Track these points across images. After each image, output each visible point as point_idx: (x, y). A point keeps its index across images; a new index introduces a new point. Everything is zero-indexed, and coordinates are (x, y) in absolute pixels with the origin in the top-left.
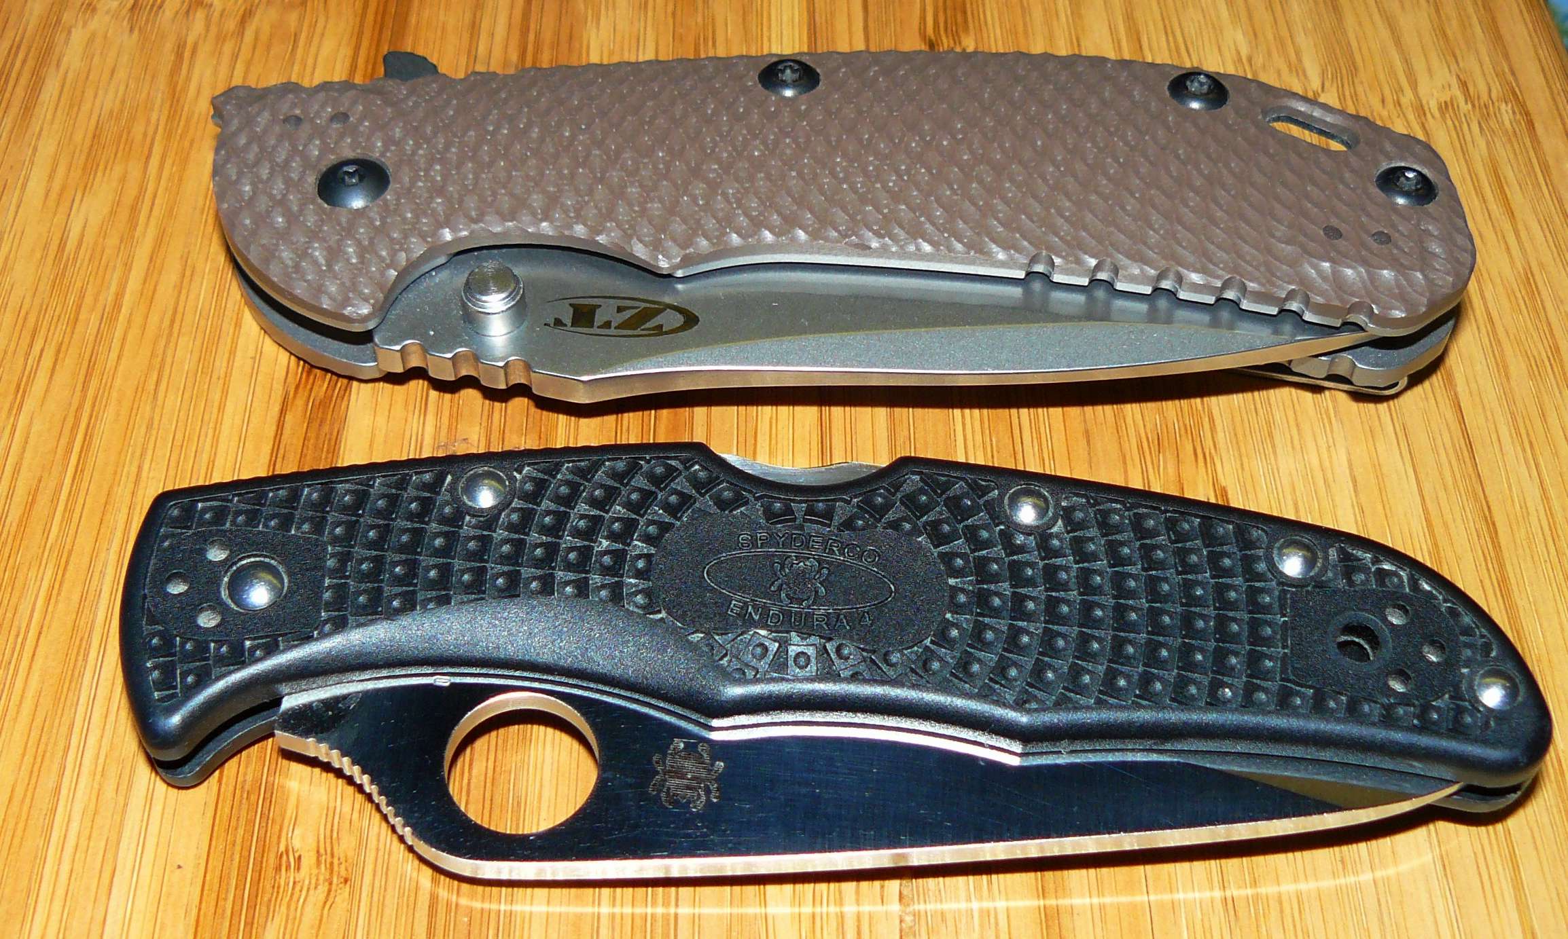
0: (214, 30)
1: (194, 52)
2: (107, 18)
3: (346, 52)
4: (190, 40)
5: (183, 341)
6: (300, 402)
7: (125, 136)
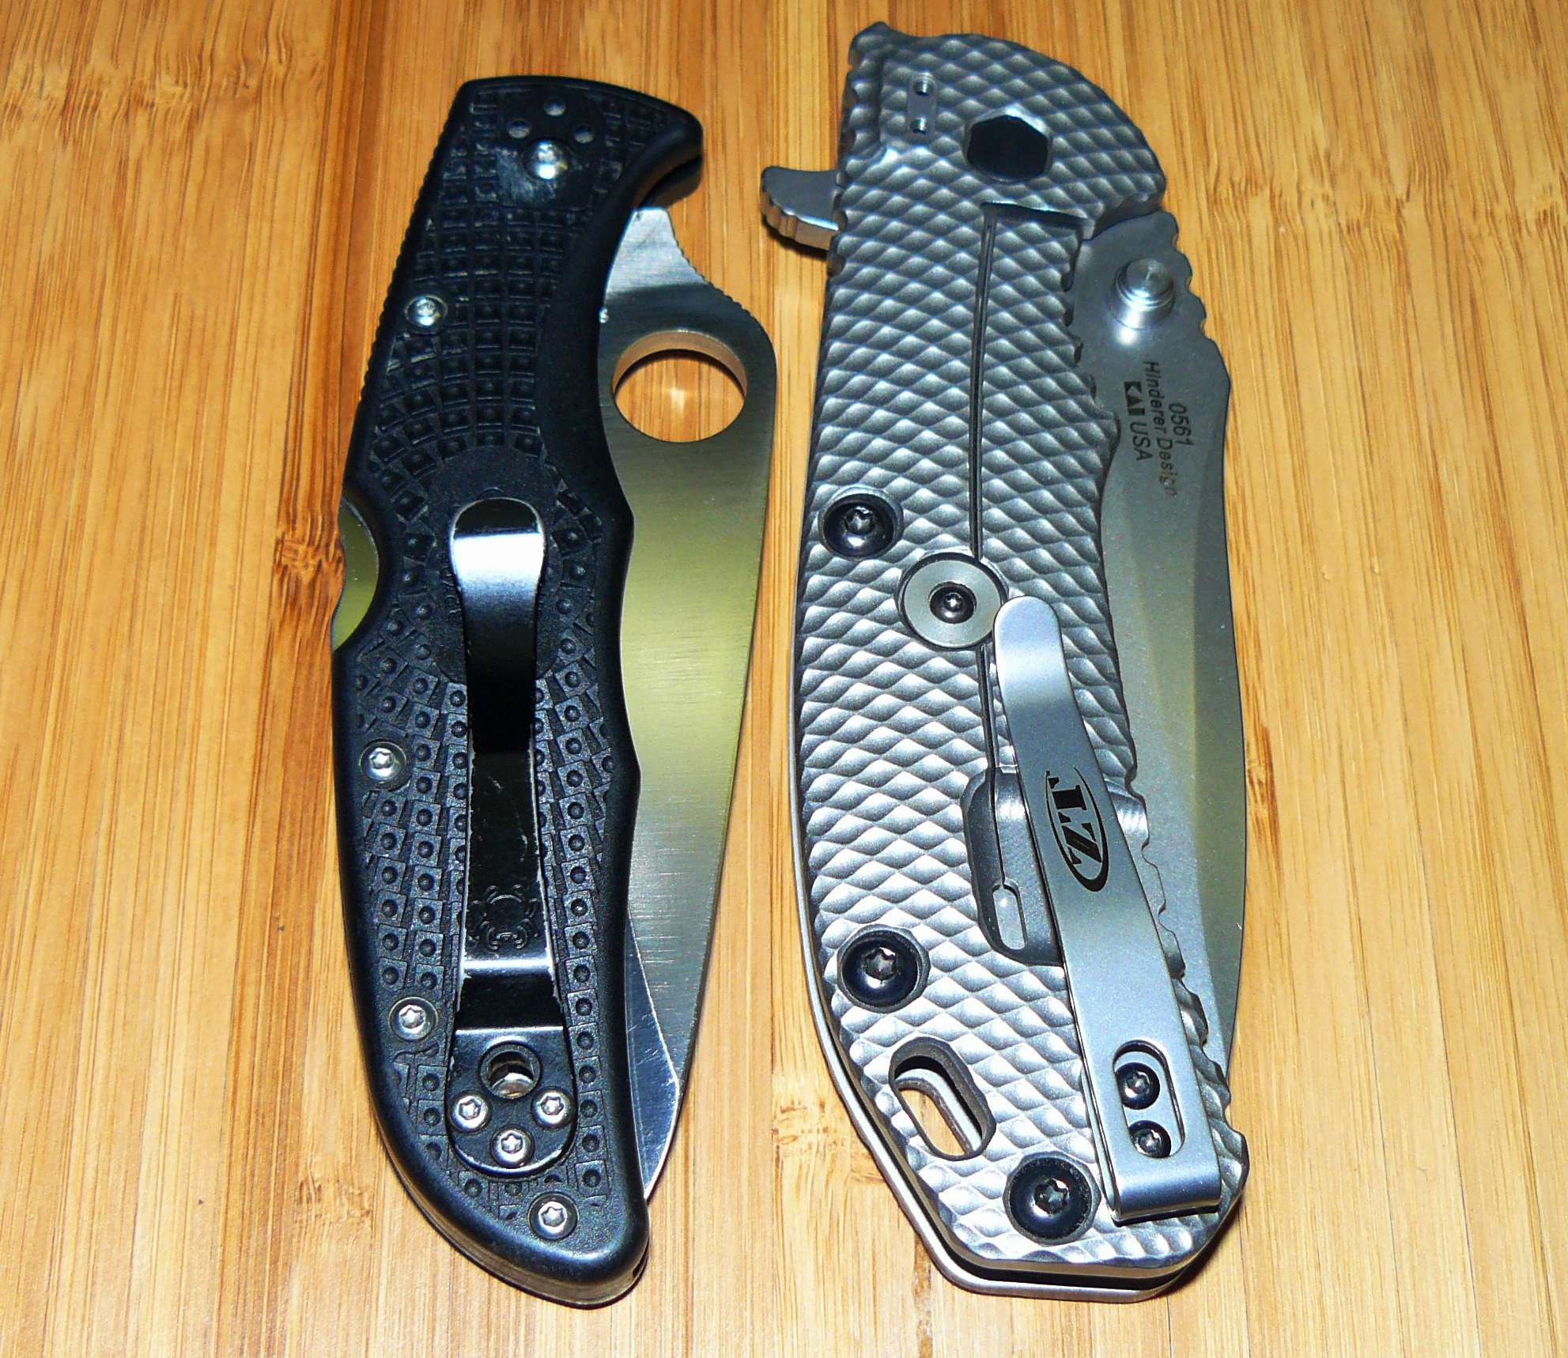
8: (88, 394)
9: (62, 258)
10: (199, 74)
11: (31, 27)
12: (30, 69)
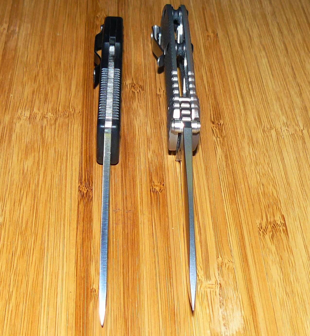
0: (49, 123)
1: (45, 128)
2: (24, 121)
3: (80, 128)
4: (44, 126)
5: (54, 191)
6: (82, 203)
7: (33, 147)
8: (38, 163)
9: (31, 141)
10: (56, 112)
11: (21, 105)
12: (22, 112)
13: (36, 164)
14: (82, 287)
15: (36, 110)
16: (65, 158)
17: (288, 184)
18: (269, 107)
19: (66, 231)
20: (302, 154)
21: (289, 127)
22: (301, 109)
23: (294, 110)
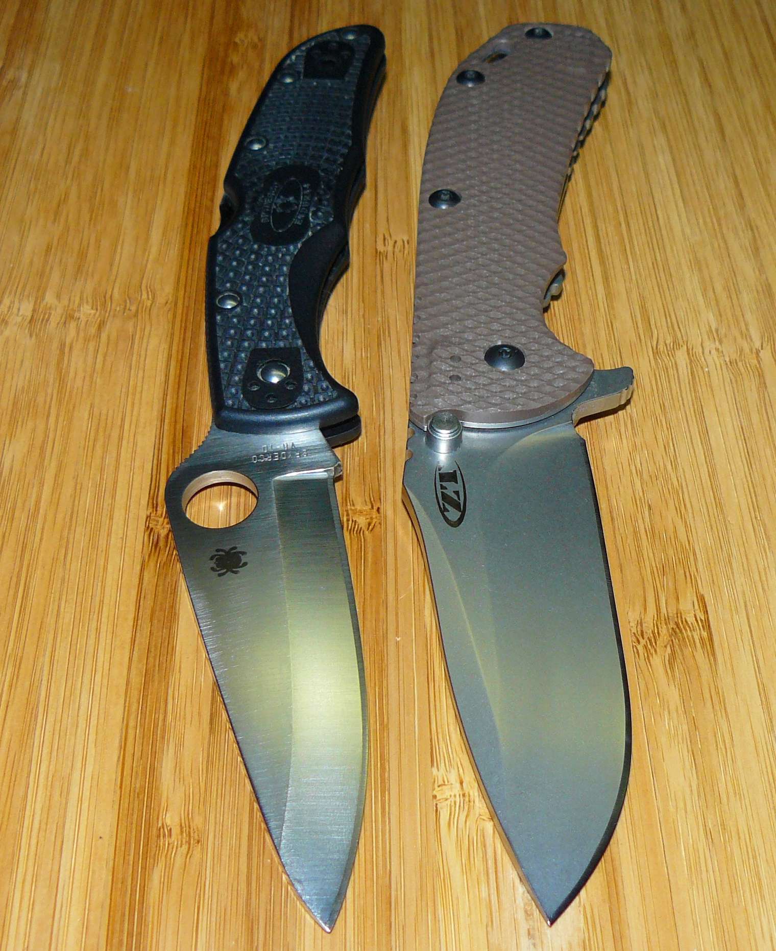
0: (82, 334)
1: (71, 348)
2: (15, 328)
3: (165, 346)
4: (68, 342)
5: (79, 530)
6: (152, 564)
7: (32, 403)
9: (29, 387)
10: (104, 304)
11: (13, 285)
12: (13, 302)
13: (37, 452)
14: (134, 822)
15: (50, 298)
16: (115, 434)
17: (719, 504)
18: (671, 286)
19: (101, 652)
20: (755, 418)
21: (724, 340)
22: (757, 292)
23: (738, 292)
